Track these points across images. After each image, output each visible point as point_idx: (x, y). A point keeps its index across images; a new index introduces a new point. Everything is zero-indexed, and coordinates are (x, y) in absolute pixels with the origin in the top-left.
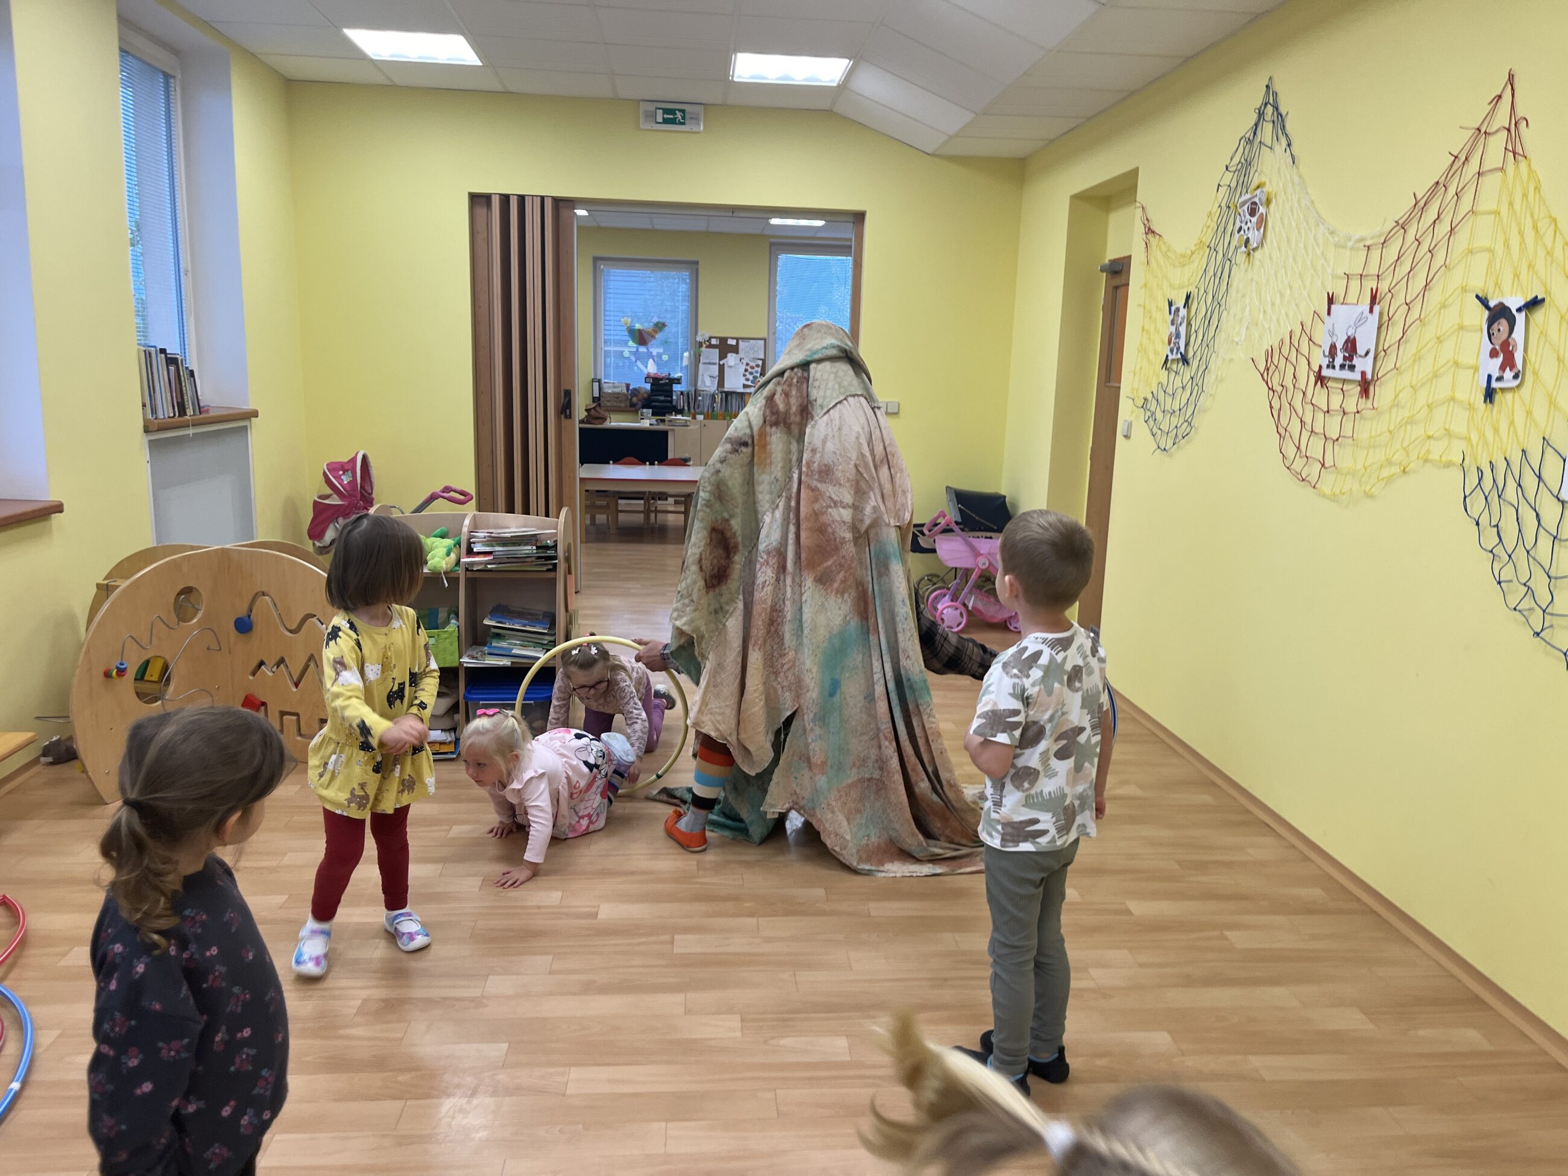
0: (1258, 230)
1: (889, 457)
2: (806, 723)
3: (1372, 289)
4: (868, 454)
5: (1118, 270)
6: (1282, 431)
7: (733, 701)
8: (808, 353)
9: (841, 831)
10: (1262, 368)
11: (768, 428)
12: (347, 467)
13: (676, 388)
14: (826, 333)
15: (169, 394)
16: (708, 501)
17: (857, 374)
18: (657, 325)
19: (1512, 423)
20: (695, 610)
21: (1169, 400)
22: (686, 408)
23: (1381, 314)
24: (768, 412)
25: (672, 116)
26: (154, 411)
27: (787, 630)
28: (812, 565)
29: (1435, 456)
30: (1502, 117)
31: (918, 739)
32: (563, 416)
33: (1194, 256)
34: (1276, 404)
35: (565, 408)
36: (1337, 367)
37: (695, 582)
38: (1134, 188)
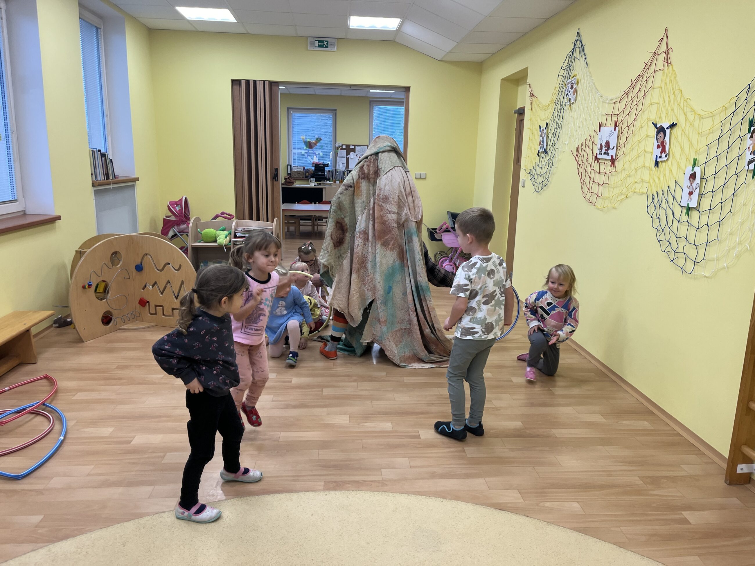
0: (574, 95)
1: (412, 192)
2: (378, 304)
3: (615, 120)
4: (403, 191)
5: (521, 112)
6: (582, 182)
7: (345, 295)
8: (378, 149)
9: (393, 349)
10: (575, 156)
11: (360, 180)
12: (178, 203)
13: (327, 169)
14: (385, 140)
15: (102, 170)
16: (335, 210)
17: (399, 157)
18: (317, 139)
19: (665, 175)
20: (329, 256)
21: (540, 169)
22: (331, 178)
23: (619, 131)
24: (360, 174)
25: (322, 44)
26: (96, 177)
27: (369, 265)
28: (380, 238)
29: (637, 190)
30: (663, 48)
31: (425, 311)
32: (274, 180)
33: (550, 106)
34: (580, 170)
35: (275, 176)
36: (603, 154)
37: (329, 244)
38: (526, 76)
